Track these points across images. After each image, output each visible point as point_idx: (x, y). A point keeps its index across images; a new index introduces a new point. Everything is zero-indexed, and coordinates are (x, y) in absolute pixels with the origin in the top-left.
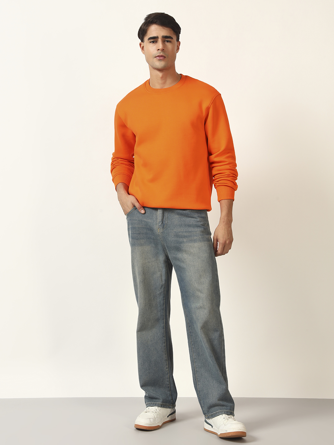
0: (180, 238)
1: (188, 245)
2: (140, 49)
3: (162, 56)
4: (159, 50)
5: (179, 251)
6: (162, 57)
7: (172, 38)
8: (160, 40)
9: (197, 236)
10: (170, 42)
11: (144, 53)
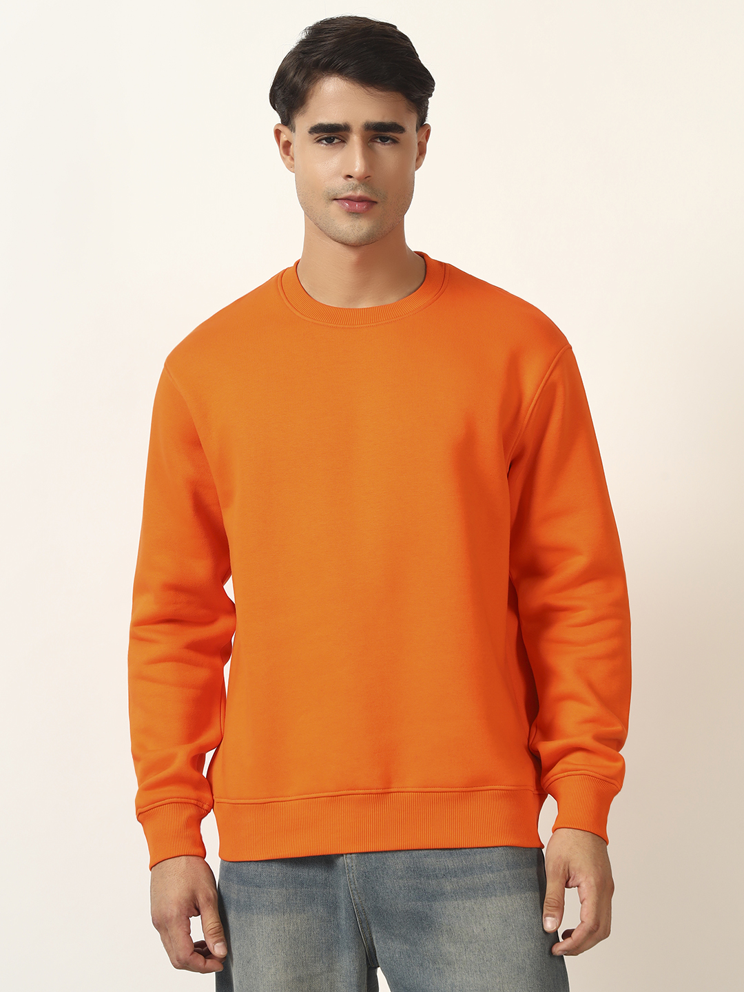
0: (428, 877)
1: (462, 907)
2: (275, 149)
3: (360, 200)
4: (350, 177)
5: (423, 929)
6: (362, 204)
7: (401, 129)
8: (355, 140)
9: (493, 872)
10: (395, 141)
11: (291, 167)
